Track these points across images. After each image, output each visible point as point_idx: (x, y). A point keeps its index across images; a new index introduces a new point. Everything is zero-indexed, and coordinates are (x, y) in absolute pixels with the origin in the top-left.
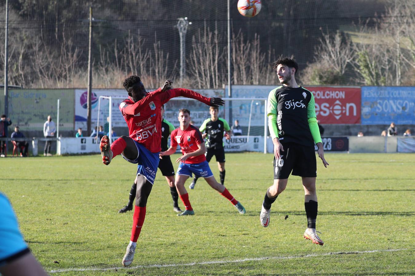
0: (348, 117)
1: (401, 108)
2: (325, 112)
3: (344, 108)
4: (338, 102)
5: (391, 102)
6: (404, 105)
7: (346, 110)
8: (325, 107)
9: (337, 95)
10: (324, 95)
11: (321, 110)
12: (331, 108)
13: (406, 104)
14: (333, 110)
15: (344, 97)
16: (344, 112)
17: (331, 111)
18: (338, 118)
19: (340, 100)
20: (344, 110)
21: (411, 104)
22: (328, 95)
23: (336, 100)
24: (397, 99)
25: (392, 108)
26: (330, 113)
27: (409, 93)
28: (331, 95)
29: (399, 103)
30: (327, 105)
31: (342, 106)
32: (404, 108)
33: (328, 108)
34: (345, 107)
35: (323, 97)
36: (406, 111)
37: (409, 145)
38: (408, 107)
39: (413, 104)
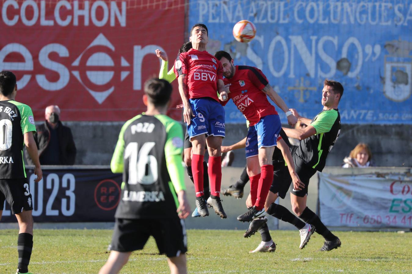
1: (331, 62)
2: (53, 77)
3: (124, 63)
4: (101, 40)
5: (297, 40)
6: (344, 53)
7: (130, 69)
8: (53, 56)
9: (100, 14)
10: (49, 14)
11: (39, 69)
12: (76, 63)
13: (353, 48)
14: (83, 68)
15: (123, 22)
16: (124, 75)
17: (76, 74)
18: (100, 97)
19: (107, 30)
20: (125, 69)
21: (369, 49)
22: (65, 13)
23: (94, 31)
24: (317, 29)
25: (299, 61)
26: (72, 77)
27: (364, 12)
28: (77, 13)
29: (327, 47)
30: (63, 51)
31: (115, 56)
32: (344, 64)
33: (67, 62)
34: (130, 59)
35: (44, 22)
37: (363, 199)
39: (378, 49)
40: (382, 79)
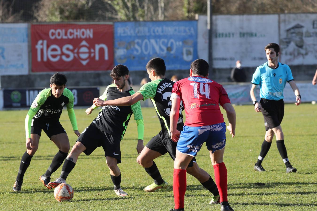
0: (98, 61)
1: (165, 48)
2: (68, 56)
3: (92, 51)
4: (84, 43)
5: (153, 41)
6: (169, 45)
7: (94, 53)
8: (68, 49)
9: (83, 34)
10: (66, 34)
11: (63, 54)
12: (76, 51)
13: (172, 44)
14: (78, 53)
15: (91, 36)
16: (92, 55)
17: (76, 55)
18: (84, 63)
19: (86, 40)
21: (178, 43)
22: (71, 34)
23: (81, 40)
24: (160, 37)
25: (153, 49)
26: (75, 57)
27: (175, 30)
28: (75, 33)
29: (163, 43)
30: (71, 47)
31: (89, 48)
32: (169, 49)
33: (72, 51)
34: (94, 49)
35: (65, 37)
36: (173, 52)
38: (175, 48)
39: (181, 43)
40: (182, 54)
